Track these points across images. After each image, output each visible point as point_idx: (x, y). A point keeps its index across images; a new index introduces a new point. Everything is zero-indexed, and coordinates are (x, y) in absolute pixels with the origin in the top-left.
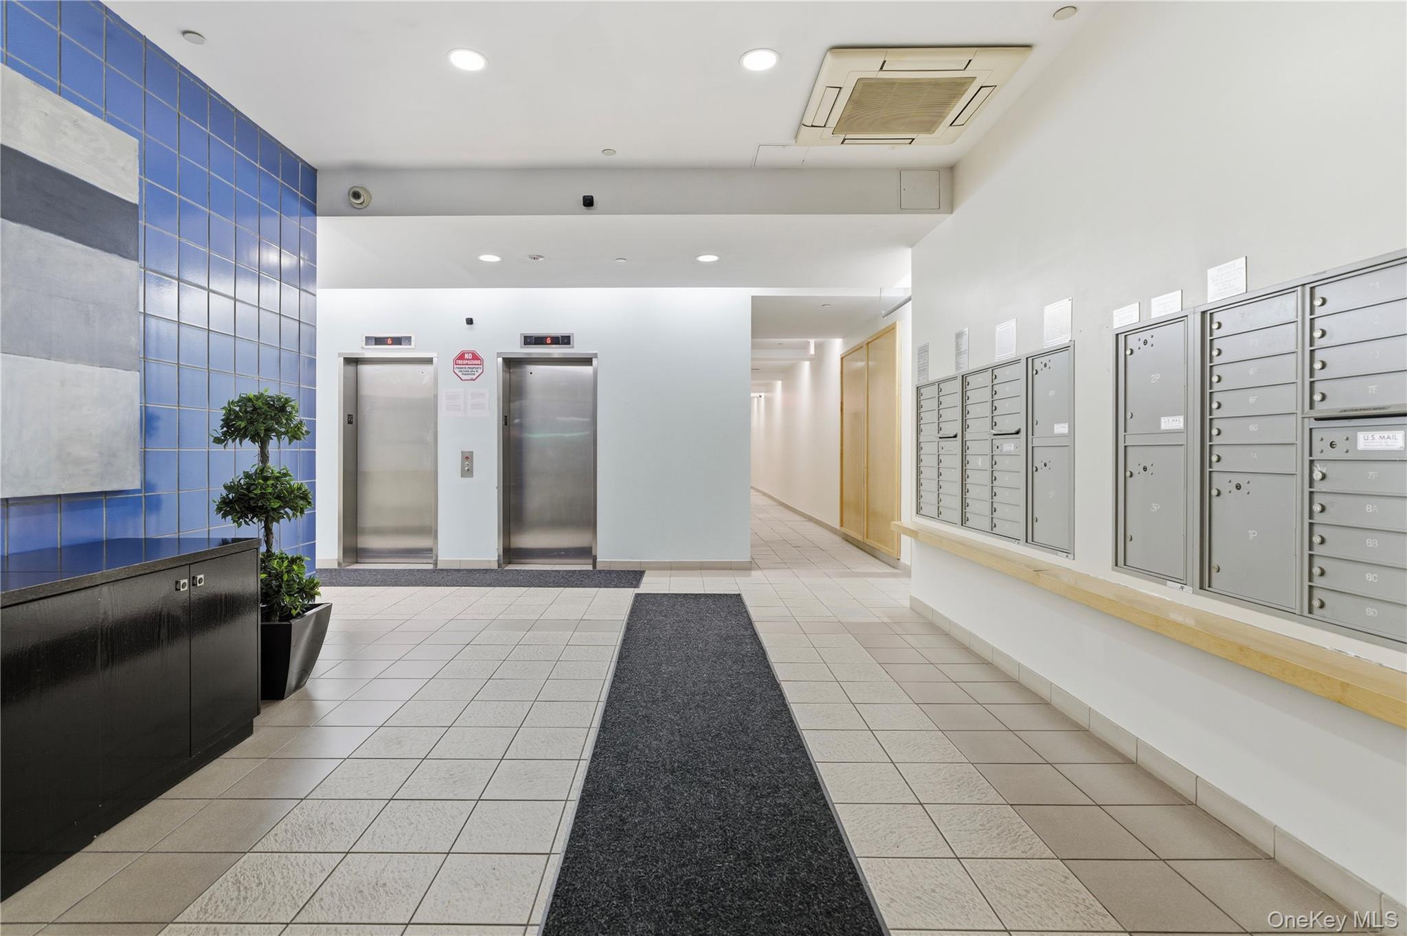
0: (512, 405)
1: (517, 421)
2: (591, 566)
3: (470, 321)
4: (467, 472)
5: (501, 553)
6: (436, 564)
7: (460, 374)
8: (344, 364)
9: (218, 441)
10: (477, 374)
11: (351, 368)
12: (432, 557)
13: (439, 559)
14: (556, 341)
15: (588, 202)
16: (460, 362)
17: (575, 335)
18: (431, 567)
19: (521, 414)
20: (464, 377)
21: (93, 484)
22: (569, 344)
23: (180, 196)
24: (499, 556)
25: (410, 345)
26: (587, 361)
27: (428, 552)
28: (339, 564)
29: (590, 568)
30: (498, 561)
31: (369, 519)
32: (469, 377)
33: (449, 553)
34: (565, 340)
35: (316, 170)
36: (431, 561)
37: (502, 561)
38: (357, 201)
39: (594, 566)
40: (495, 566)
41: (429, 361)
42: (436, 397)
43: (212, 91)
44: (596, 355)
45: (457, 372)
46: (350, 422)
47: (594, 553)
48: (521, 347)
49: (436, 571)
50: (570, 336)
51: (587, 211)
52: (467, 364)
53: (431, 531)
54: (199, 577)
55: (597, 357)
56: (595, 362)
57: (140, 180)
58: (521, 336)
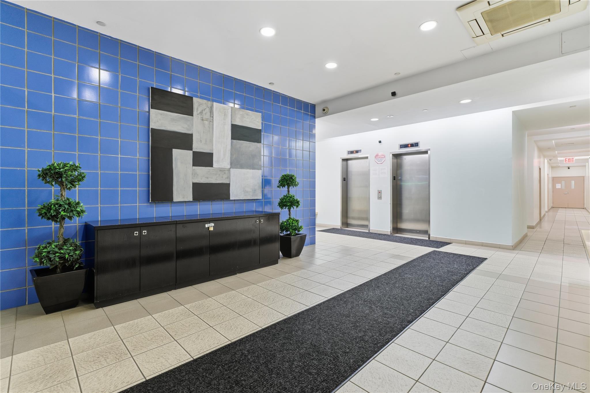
0: (398, 172)
1: (400, 178)
2: (428, 238)
3: (380, 142)
4: (380, 198)
5: (392, 229)
6: (369, 231)
7: (377, 162)
8: (342, 161)
9: (278, 187)
10: (383, 161)
11: (345, 162)
12: (368, 228)
13: (370, 229)
14: (412, 145)
15: (394, 94)
16: (377, 157)
17: (420, 142)
18: (367, 231)
19: (401, 175)
20: (378, 163)
21: (251, 197)
22: (418, 146)
23: (273, 124)
24: (391, 230)
25: (361, 152)
26: (426, 152)
27: (366, 226)
28: (341, 227)
29: (427, 239)
30: (391, 232)
31: (351, 214)
32: (380, 162)
33: (374, 227)
34: (416, 145)
35: (315, 105)
36: (368, 229)
37: (392, 232)
38: (325, 112)
39: (429, 238)
40: (389, 234)
41: (367, 158)
42: (369, 170)
43: (282, 94)
44: (429, 150)
45: (376, 161)
46: (344, 180)
47: (429, 233)
48: (399, 150)
49: (369, 233)
50: (418, 143)
51: (395, 97)
52: (379, 158)
53: (368, 219)
54: (261, 220)
55: (430, 150)
56: (429, 152)
57: (262, 123)
58: (399, 145)
